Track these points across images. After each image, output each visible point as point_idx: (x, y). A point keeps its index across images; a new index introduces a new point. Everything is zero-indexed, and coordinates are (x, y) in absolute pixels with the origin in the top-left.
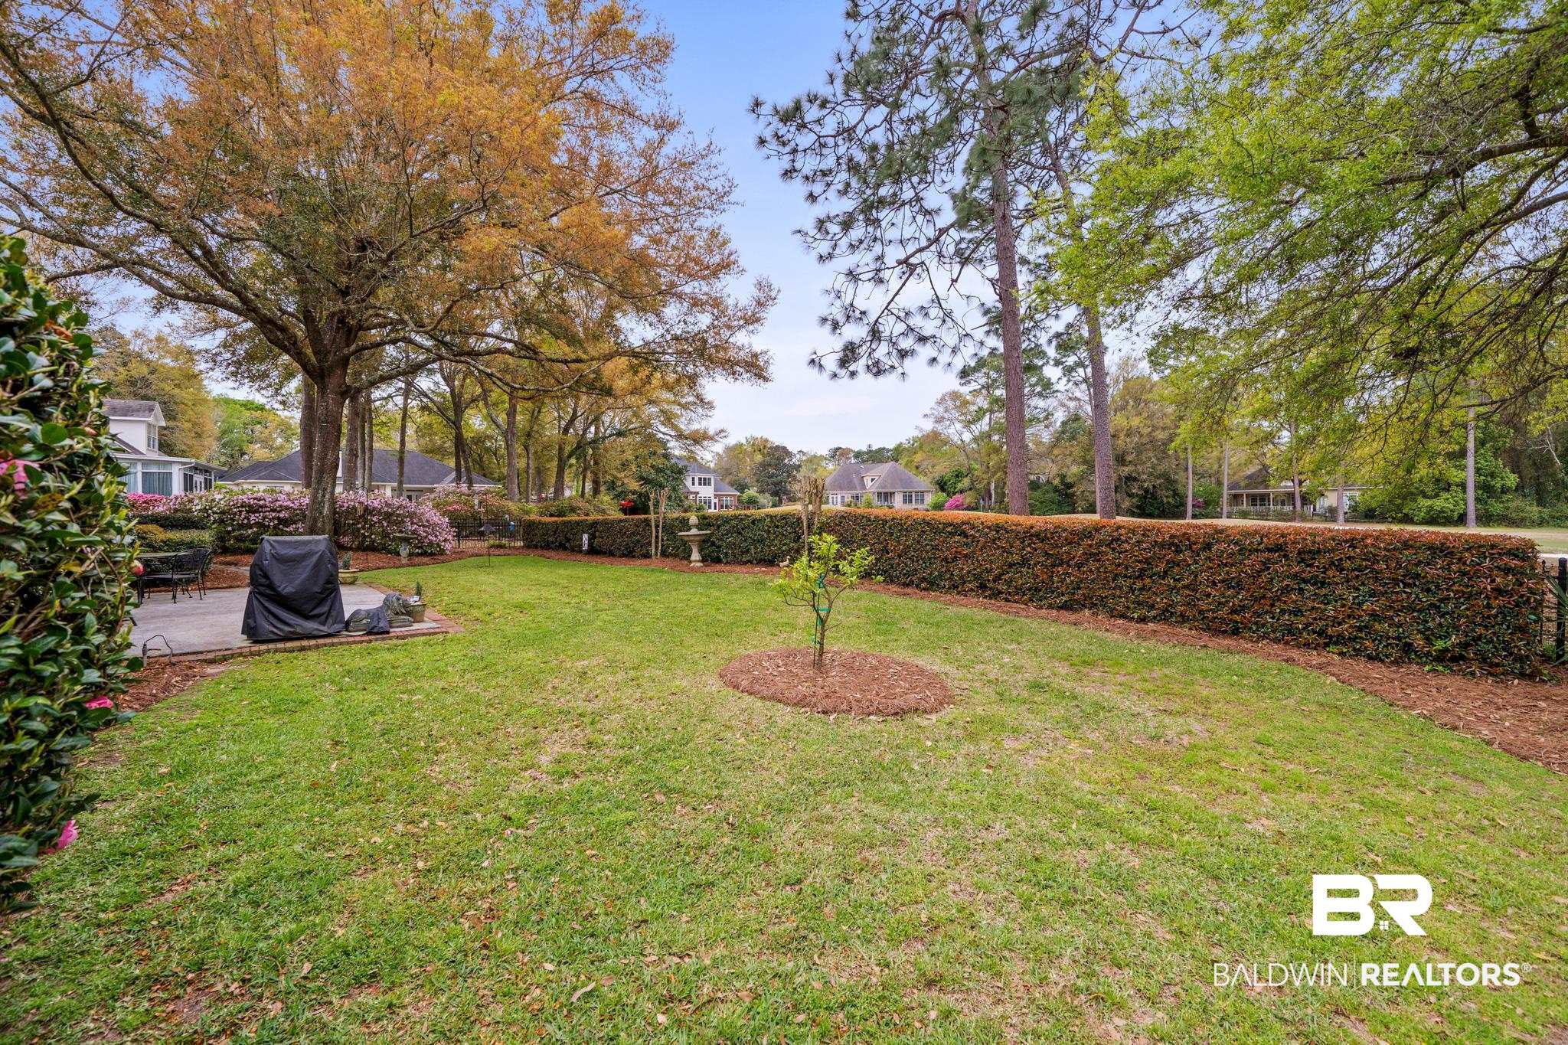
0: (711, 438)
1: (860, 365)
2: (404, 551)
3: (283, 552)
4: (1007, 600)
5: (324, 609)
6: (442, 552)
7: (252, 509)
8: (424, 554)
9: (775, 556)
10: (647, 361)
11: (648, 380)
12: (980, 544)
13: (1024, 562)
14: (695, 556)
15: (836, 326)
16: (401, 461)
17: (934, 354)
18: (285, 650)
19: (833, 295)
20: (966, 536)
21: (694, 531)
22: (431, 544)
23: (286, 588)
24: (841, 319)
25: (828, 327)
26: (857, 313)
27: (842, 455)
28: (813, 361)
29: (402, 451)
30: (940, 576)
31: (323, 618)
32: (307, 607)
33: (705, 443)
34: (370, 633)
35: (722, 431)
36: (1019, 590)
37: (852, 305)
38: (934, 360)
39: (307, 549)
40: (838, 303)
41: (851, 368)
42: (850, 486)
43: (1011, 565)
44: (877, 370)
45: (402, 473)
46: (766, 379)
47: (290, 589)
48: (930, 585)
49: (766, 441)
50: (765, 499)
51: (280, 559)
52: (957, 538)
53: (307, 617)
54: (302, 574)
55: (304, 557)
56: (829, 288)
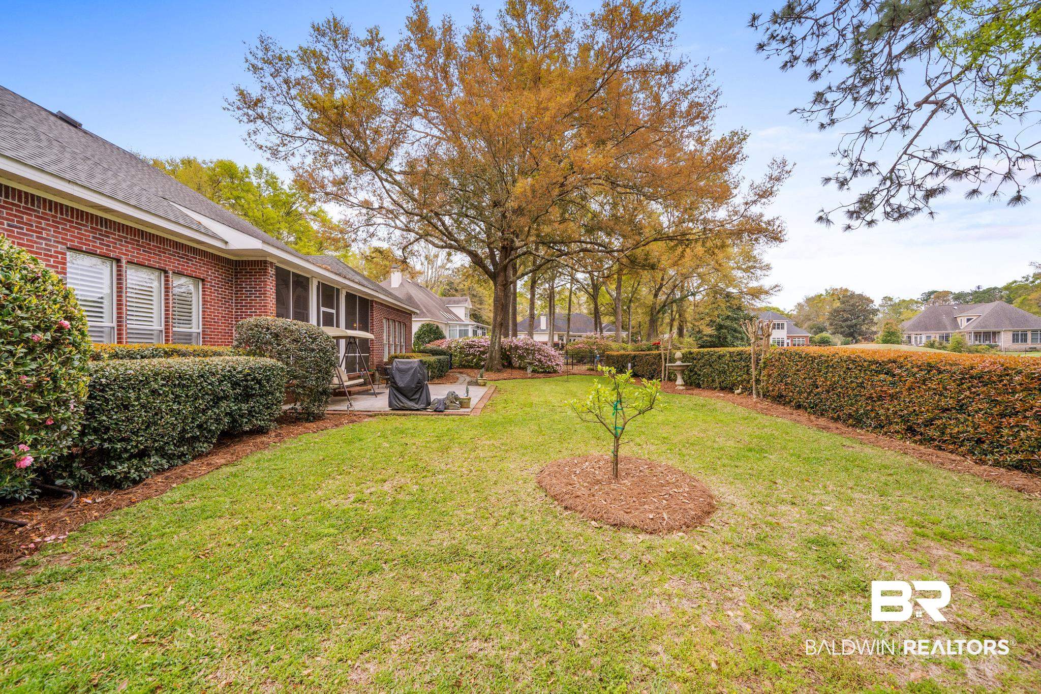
0: (767, 293)
1: (878, 213)
2: (529, 370)
3: (401, 367)
4: (940, 449)
5: (417, 396)
6: (555, 372)
7: (471, 347)
8: (545, 372)
9: (734, 385)
10: (681, 242)
11: (682, 256)
12: (908, 384)
13: (962, 408)
14: (680, 381)
15: (843, 183)
16: (569, 319)
17: (974, 186)
18: (398, 415)
19: (839, 156)
20: (894, 376)
21: (678, 363)
22: (548, 367)
23: (401, 384)
24: (848, 175)
25: (833, 185)
26: (865, 167)
27: (938, 298)
28: (820, 218)
29: (569, 315)
30: (866, 413)
31: (417, 401)
32: (410, 394)
33: (763, 296)
34: (435, 411)
35: (777, 286)
36: (954, 439)
37: (859, 160)
38: (975, 192)
39: (409, 366)
40: (846, 161)
41: (868, 218)
42: (939, 326)
43: (945, 410)
44: (900, 214)
45: (569, 327)
46: (781, 241)
47: (402, 385)
48: (857, 421)
49: (846, 290)
50: (838, 339)
51: (400, 371)
52: (882, 377)
53: (411, 400)
54: (408, 378)
55: (409, 369)
56: (834, 150)
